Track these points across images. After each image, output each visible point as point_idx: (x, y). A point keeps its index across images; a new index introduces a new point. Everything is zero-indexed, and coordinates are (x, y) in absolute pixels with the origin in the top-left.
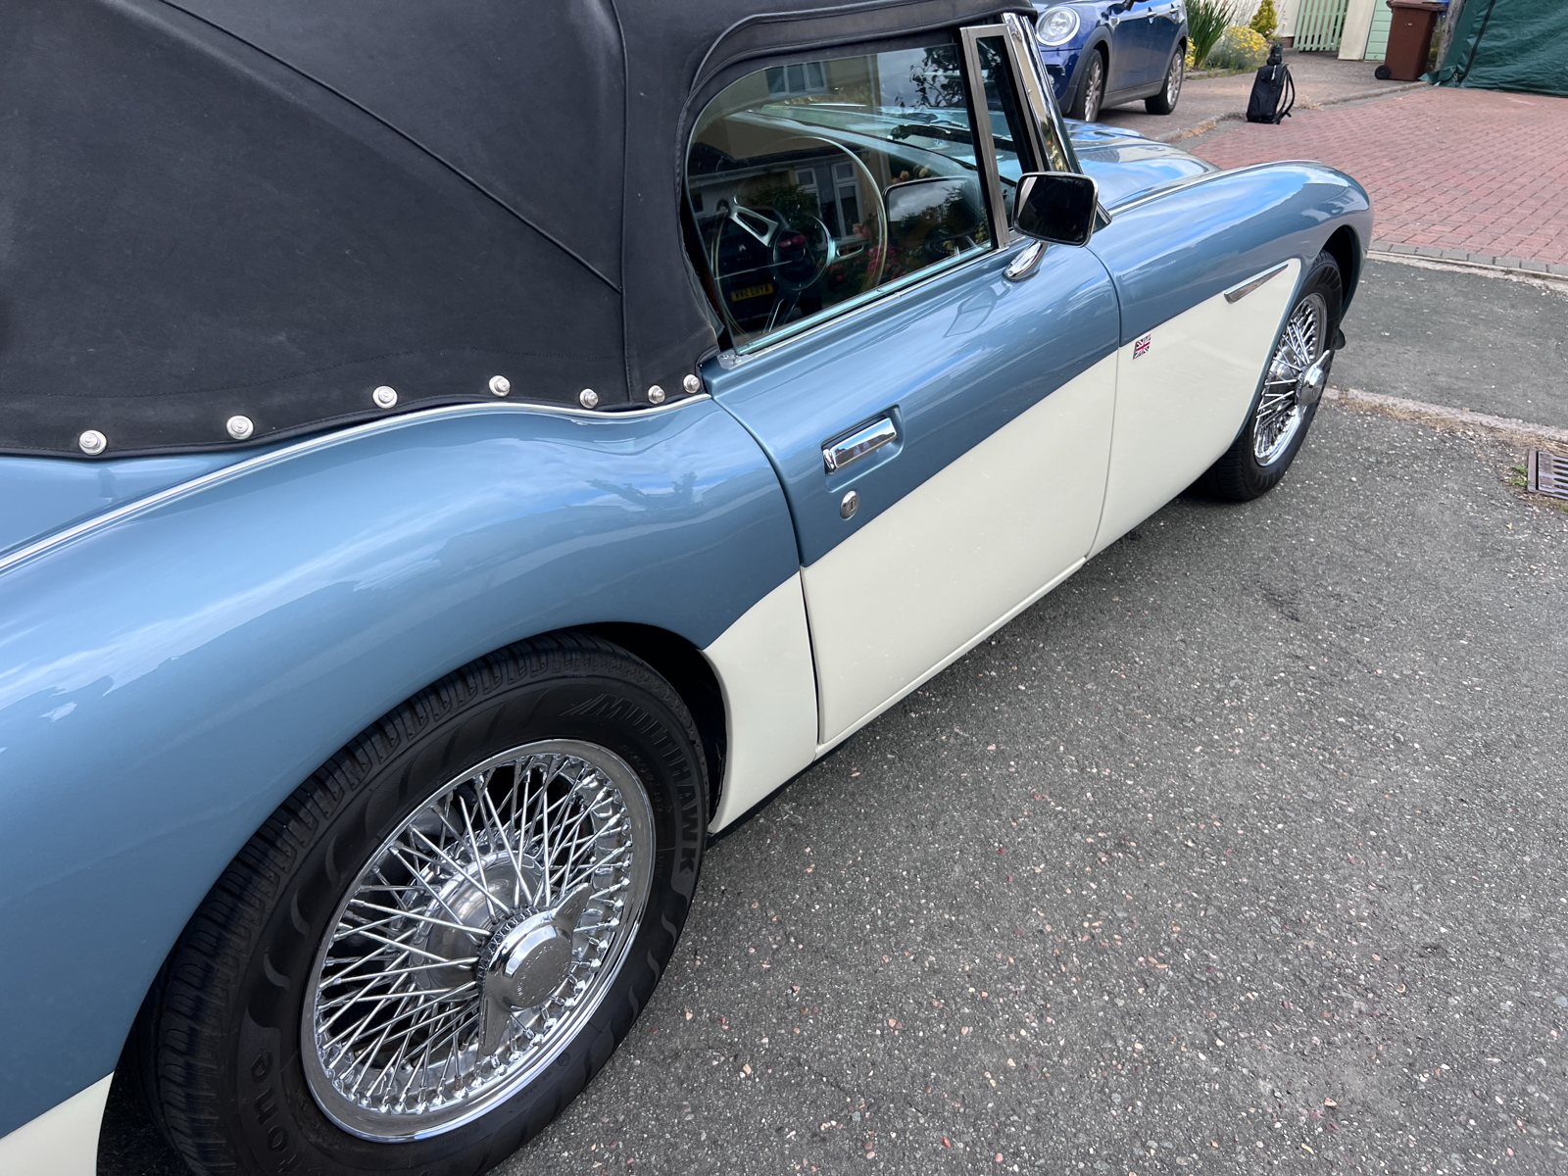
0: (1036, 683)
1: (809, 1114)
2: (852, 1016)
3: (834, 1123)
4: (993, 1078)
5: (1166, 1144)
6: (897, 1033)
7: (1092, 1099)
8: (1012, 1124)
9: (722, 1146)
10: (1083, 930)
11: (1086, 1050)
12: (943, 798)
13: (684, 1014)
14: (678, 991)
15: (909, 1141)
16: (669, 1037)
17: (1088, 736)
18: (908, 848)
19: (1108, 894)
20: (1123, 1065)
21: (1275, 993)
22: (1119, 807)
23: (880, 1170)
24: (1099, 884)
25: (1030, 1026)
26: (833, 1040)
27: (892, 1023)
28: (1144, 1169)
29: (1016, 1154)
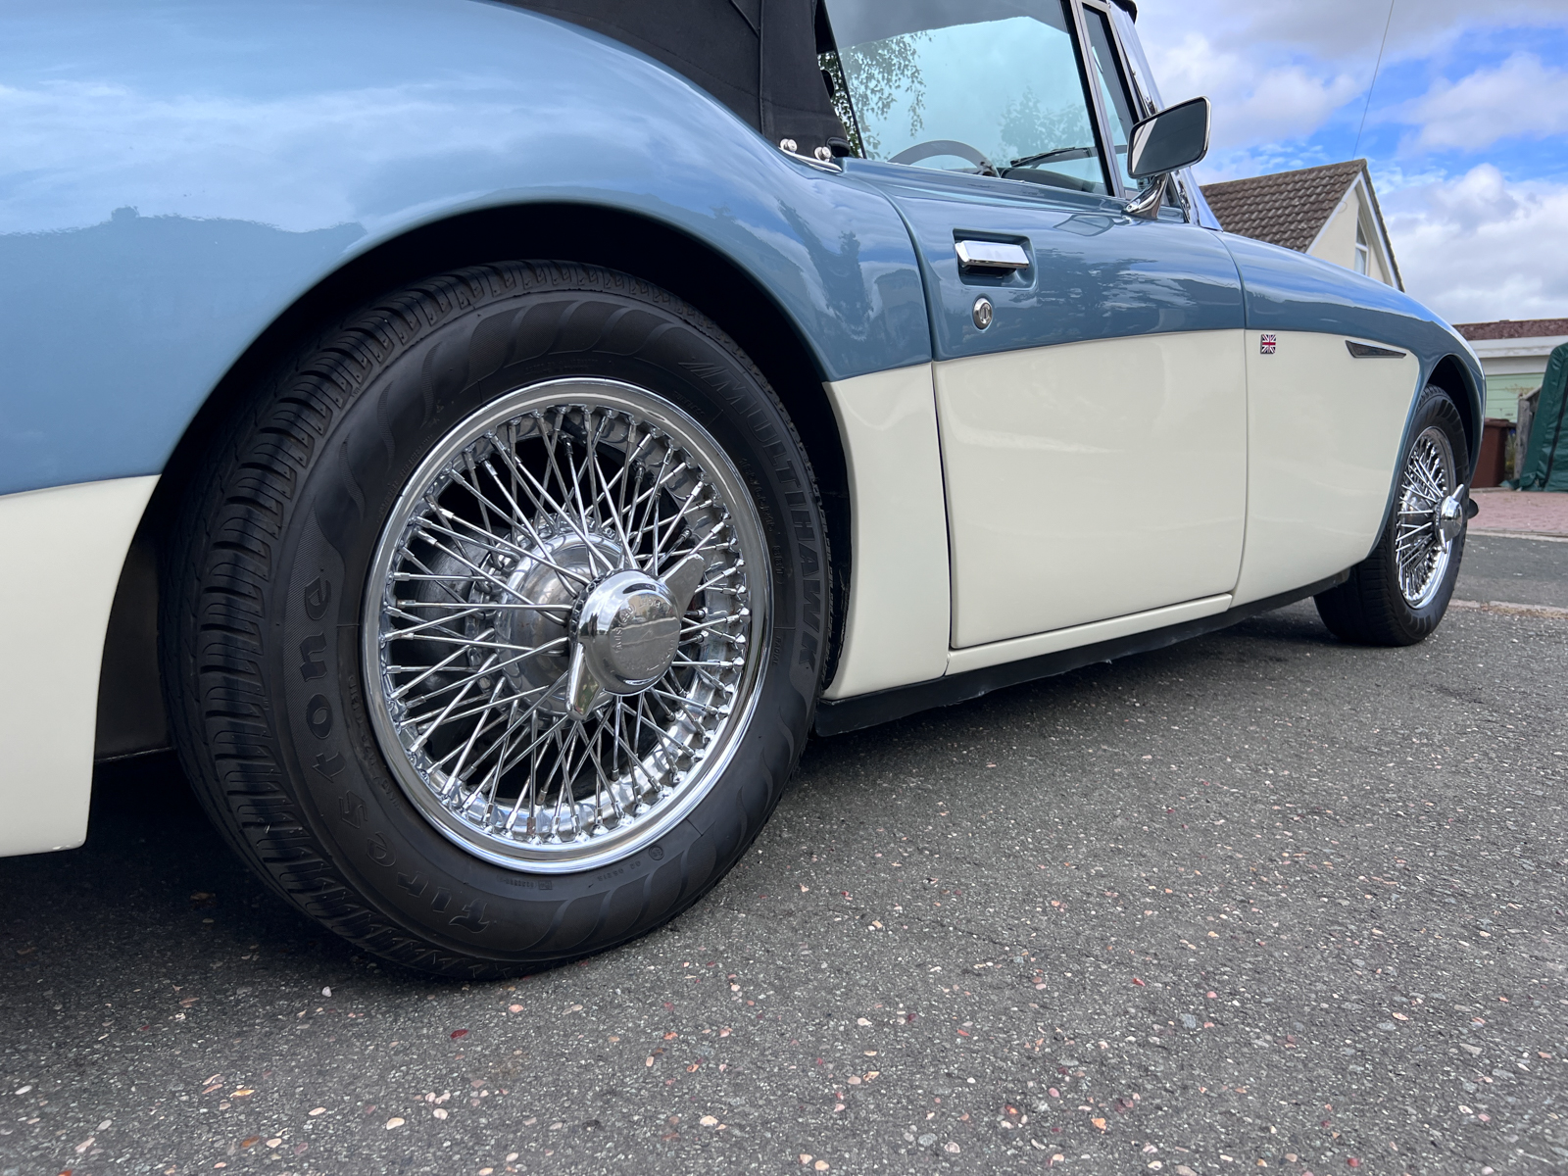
0: (1190, 726)
1: (958, 957)
2: (1005, 899)
3: (990, 964)
4: (1191, 943)
5: (1436, 995)
6: (1062, 910)
7: (1326, 962)
8: (1224, 973)
9: (848, 973)
10: (1283, 859)
11: (1309, 931)
12: (1095, 781)
13: (799, 887)
14: (792, 875)
15: (1090, 980)
16: (781, 902)
17: (1257, 754)
18: (1059, 806)
19: (1308, 839)
20: (1361, 942)
21: (1541, 907)
22: (1305, 791)
23: (1054, 998)
24: (1295, 833)
25: (1231, 913)
26: (983, 912)
27: (1056, 904)
28: (1412, 1013)
29: (1233, 994)
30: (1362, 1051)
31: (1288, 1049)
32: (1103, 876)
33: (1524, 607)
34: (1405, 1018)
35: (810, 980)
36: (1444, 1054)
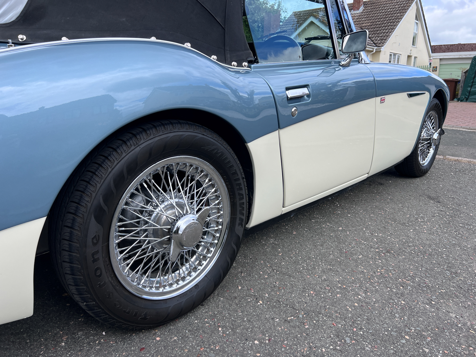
0: (354, 214)
1: (284, 315)
2: (297, 290)
3: (292, 318)
4: (350, 308)
5: (418, 329)
6: (314, 295)
7: (388, 315)
8: (359, 320)
9: (252, 322)
10: (378, 272)
11: (384, 302)
12: (325, 239)
13: (238, 287)
14: (236, 281)
15: (321, 324)
16: (233, 293)
17: (373, 226)
18: (314, 250)
19: (385, 263)
20: (398, 307)
21: (451, 291)
22: (386, 243)
23: (310, 331)
24: (382, 261)
25: (362, 295)
26: (291, 296)
27: (312, 292)
28: (410, 335)
29: (361, 329)
30: (396, 351)
31: (375, 351)
32: (326, 280)
33: (456, 158)
34: (408, 338)
35: (241, 325)
36: (419, 352)
